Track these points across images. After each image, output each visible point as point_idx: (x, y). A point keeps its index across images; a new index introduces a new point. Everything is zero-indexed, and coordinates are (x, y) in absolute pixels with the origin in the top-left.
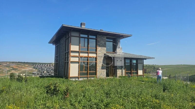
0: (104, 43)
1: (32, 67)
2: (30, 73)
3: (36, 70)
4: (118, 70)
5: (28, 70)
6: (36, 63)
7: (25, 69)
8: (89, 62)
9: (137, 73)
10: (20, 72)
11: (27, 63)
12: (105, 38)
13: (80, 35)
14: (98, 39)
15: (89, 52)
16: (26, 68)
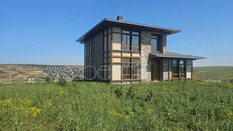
0: (148, 40)
1: (42, 71)
2: (40, 78)
3: (47, 74)
4: (164, 72)
5: (37, 73)
6: (46, 66)
7: (34, 73)
8: (132, 63)
9: (185, 76)
10: (28, 76)
11: (35, 66)
12: (149, 35)
13: (122, 32)
14: (142, 36)
15: (132, 51)
16: (35, 71)
